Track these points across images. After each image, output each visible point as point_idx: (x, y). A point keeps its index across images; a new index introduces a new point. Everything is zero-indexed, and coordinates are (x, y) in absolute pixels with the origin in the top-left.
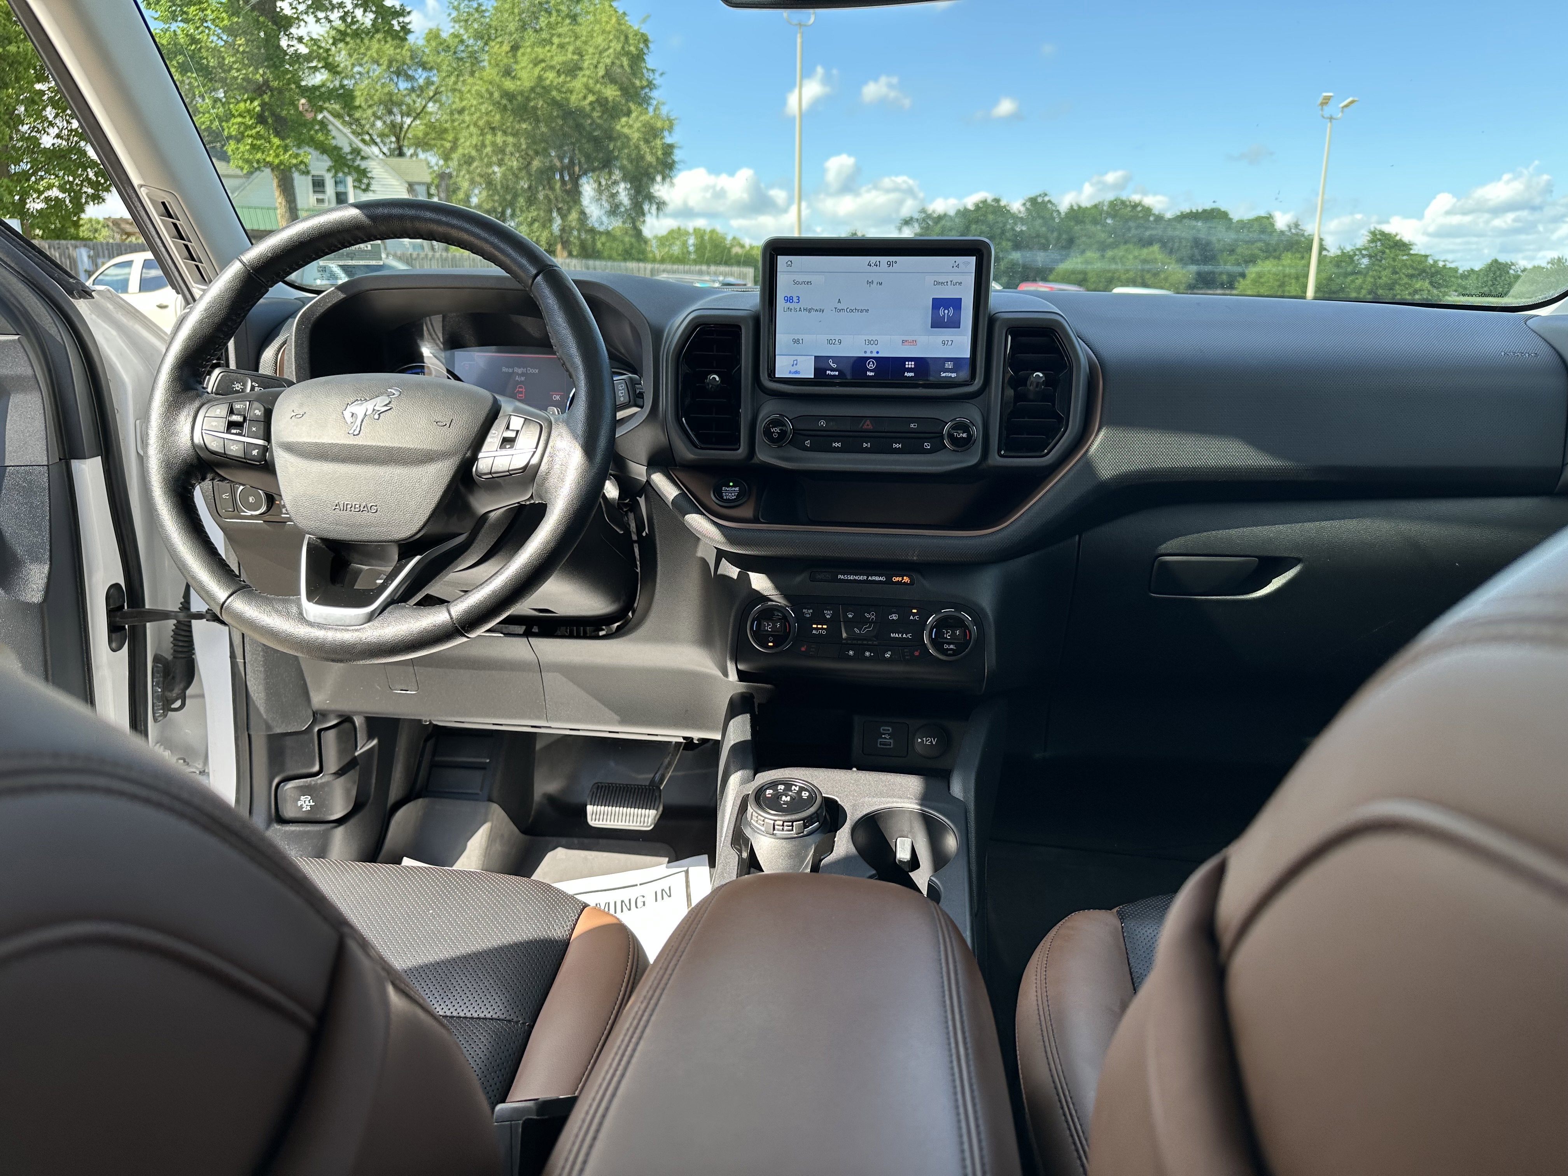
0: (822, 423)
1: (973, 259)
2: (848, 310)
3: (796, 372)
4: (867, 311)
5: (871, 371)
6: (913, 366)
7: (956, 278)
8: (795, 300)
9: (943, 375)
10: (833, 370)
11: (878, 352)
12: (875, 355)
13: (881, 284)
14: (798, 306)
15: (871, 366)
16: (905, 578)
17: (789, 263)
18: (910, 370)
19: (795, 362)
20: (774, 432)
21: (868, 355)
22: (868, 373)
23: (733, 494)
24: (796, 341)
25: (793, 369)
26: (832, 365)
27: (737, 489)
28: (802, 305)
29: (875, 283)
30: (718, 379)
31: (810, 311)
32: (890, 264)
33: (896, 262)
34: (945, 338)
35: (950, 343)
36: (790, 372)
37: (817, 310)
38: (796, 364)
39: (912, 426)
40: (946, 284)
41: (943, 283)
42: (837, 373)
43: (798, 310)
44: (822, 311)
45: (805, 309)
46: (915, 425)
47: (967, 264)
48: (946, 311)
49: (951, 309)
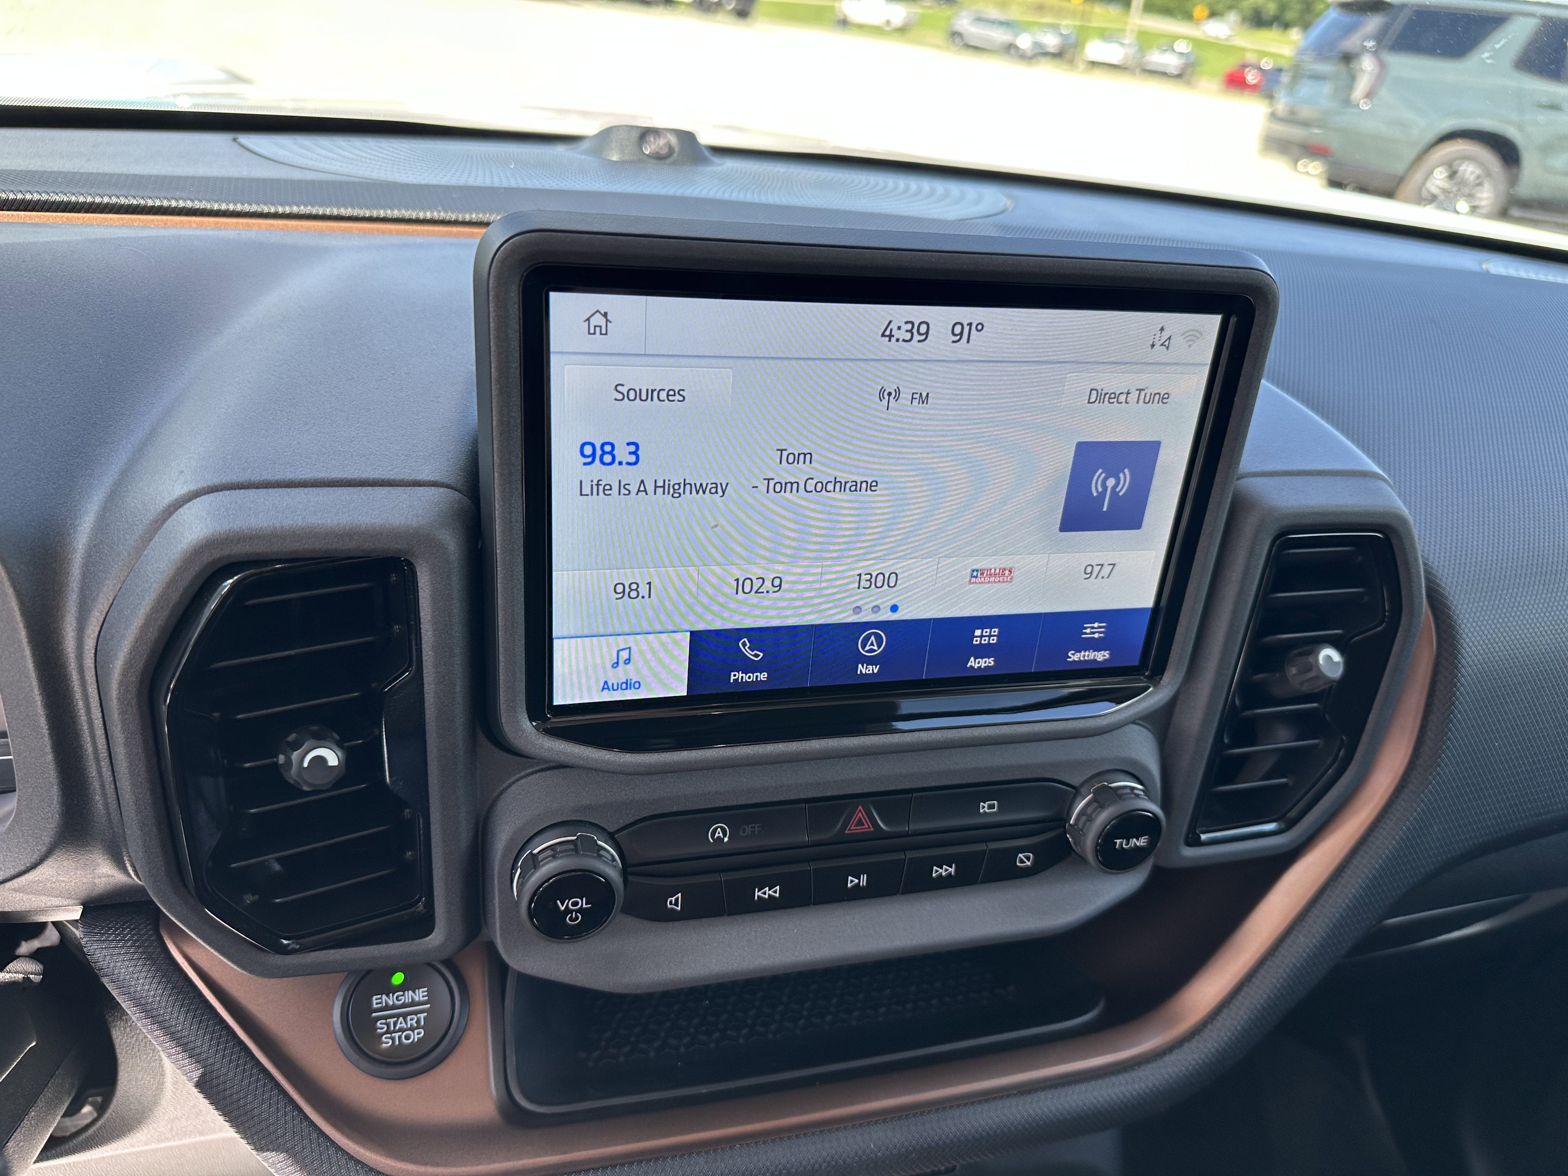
0: (719, 834)
1: (1213, 322)
2: (811, 485)
3: (628, 685)
4: (873, 485)
5: (870, 661)
6: (993, 640)
7: (1155, 382)
8: (623, 453)
9: (1074, 657)
10: (749, 666)
11: (894, 608)
12: (886, 616)
13: (924, 399)
14: (632, 476)
17: (598, 320)
18: (982, 651)
19: (624, 655)
20: (568, 911)
21: (866, 617)
22: (862, 669)
23: (412, 1021)
24: (627, 591)
25: (618, 676)
26: (750, 654)
27: (421, 995)
28: (647, 471)
29: (905, 396)
30: (332, 758)
31: (675, 490)
32: (959, 333)
33: (980, 327)
34: (1095, 558)
35: (1107, 570)
36: (606, 686)
37: (699, 489)
38: (628, 661)
39: (984, 807)
40: (1122, 398)
41: (1113, 397)
42: (763, 676)
43: (634, 488)
44: (720, 489)
45: (660, 483)
46: (991, 807)
47: (1193, 336)
48: (1111, 482)
49: (1126, 477)
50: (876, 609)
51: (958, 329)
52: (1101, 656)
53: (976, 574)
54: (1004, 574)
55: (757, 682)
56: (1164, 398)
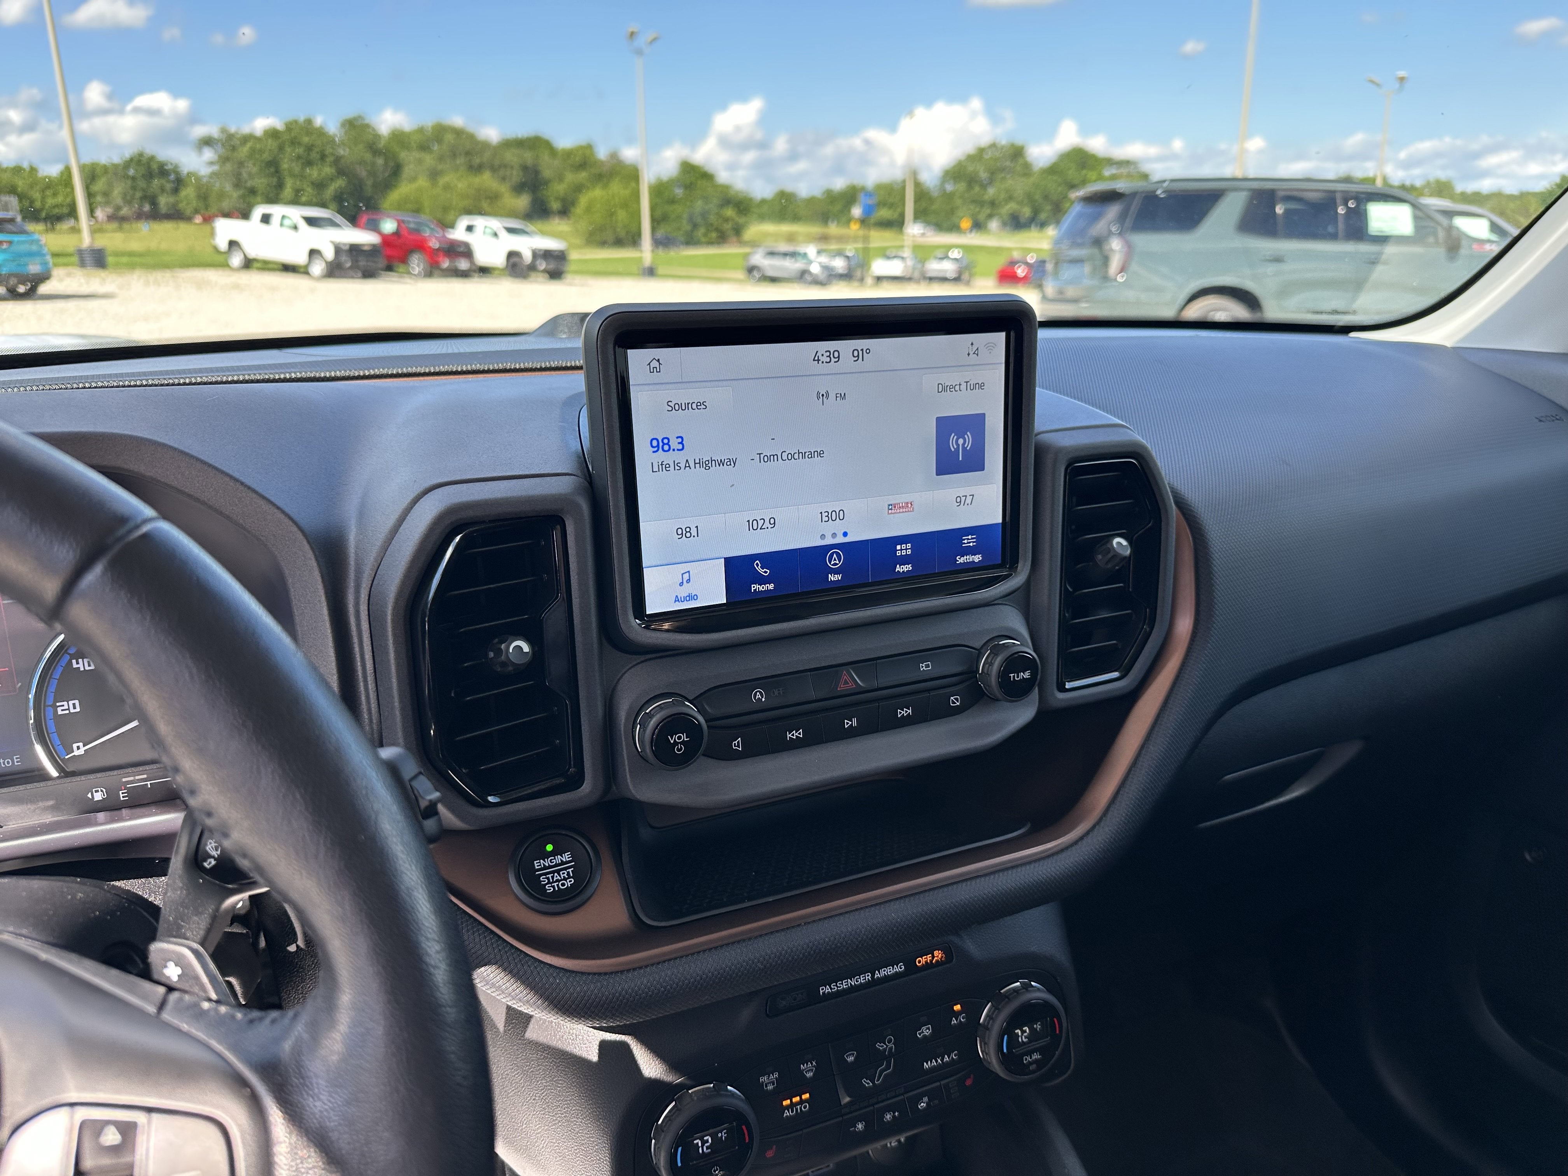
0: (758, 696)
1: (1000, 338)
2: (785, 456)
3: (691, 597)
4: (820, 454)
5: (835, 572)
6: (909, 552)
7: (975, 377)
8: (674, 443)
9: (961, 560)
10: (762, 580)
11: (845, 534)
12: (840, 539)
13: (843, 397)
14: (680, 457)
15: (835, 562)
16: (936, 953)
17: (655, 364)
18: (904, 560)
19: (686, 576)
20: (676, 743)
21: (829, 541)
22: (832, 578)
23: (564, 874)
24: (684, 533)
25: (683, 592)
26: (761, 571)
27: (566, 857)
28: (690, 454)
29: (832, 396)
30: (526, 647)
31: (706, 465)
32: (857, 355)
33: (868, 351)
34: (961, 492)
35: (969, 500)
36: (677, 600)
37: (721, 463)
38: (688, 581)
39: (923, 667)
40: (957, 388)
41: (952, 388)
42: (771, 587)
43: (682, 465)
44: (733, 462)
45: (697, 461)
46: (927, 666)
47: (990, 347)
48: (961, 441)
49: (969, 436)
50: (834, 535)
51: (856, 353)
52: (977, 558)
53: (891, 507)
54: (908, 506)
55: (768, 591)
56: (981, 386)
